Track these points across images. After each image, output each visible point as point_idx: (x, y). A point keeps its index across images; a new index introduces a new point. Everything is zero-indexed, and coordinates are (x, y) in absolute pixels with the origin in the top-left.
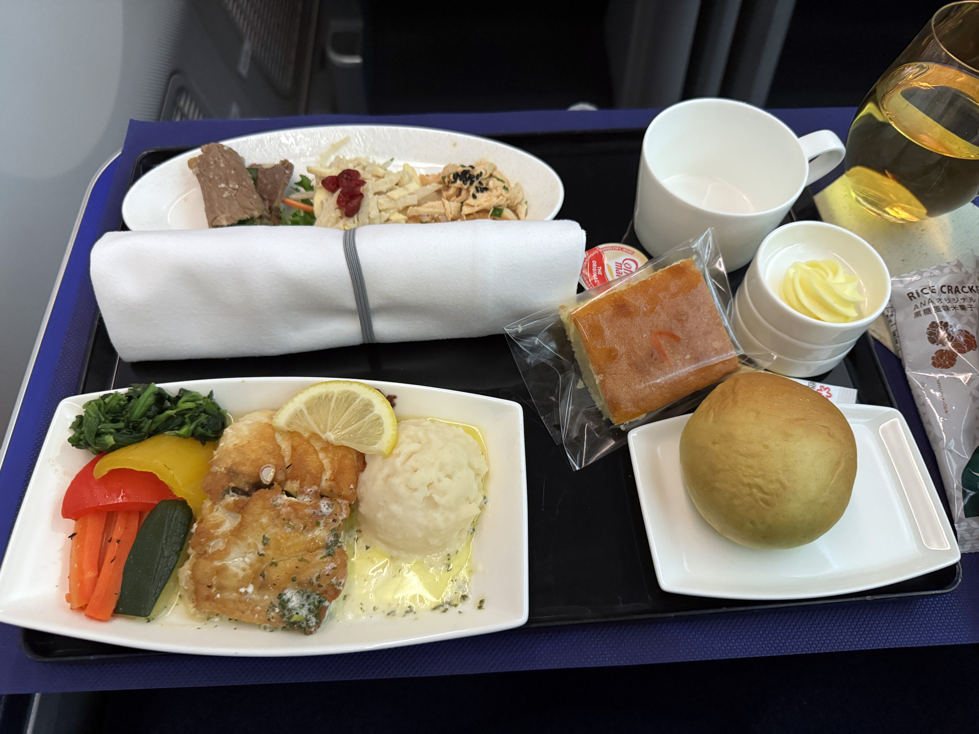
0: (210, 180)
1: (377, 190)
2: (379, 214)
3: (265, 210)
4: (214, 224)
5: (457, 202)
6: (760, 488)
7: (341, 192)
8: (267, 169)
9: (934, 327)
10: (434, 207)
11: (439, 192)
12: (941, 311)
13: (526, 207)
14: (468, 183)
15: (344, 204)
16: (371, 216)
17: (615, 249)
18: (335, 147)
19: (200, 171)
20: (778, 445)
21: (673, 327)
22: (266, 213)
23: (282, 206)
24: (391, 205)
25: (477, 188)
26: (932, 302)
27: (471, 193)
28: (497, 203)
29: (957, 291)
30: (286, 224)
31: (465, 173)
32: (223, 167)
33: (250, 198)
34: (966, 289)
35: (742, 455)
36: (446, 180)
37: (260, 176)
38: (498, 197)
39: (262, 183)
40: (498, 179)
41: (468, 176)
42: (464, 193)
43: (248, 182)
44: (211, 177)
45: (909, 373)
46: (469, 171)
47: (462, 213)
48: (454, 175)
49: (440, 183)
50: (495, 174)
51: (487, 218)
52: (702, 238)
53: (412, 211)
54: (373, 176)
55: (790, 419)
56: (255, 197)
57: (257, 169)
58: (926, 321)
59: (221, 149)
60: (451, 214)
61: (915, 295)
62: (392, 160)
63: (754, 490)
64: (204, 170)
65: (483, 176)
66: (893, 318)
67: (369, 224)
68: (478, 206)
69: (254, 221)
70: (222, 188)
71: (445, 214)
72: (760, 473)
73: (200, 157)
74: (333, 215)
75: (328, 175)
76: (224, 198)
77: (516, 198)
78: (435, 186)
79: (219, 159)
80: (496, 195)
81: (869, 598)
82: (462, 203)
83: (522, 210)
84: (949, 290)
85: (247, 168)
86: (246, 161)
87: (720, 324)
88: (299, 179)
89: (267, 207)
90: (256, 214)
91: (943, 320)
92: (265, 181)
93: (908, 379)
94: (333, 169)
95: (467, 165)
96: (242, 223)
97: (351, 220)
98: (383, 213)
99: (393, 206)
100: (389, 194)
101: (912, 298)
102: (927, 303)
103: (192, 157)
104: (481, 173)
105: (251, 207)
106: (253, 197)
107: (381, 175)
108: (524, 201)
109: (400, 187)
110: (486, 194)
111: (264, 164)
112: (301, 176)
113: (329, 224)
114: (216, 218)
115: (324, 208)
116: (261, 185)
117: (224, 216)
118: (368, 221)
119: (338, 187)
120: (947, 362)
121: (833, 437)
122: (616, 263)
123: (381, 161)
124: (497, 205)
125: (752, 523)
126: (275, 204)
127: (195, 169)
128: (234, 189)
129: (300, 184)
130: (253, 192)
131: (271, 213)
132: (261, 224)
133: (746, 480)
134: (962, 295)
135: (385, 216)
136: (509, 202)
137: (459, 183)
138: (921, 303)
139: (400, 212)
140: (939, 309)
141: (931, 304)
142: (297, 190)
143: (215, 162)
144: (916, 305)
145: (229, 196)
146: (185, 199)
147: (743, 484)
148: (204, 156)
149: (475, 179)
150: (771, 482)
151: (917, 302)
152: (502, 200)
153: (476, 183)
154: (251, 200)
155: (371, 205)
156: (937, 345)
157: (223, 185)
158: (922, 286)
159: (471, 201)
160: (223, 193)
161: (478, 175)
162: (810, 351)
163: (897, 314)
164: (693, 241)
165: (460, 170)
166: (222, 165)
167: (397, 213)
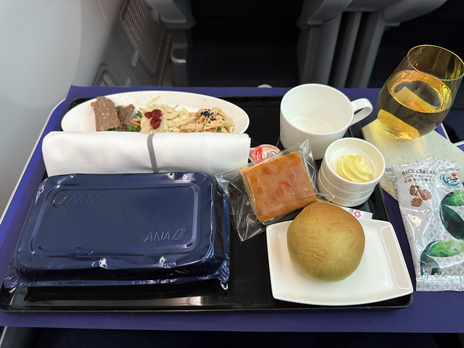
0: (99, 112)
1: (167, 119)
2: (168, 128)
3: (121, 125)
4: (98, 130)
5: (202, 124)
6: (316, 253)
7: (152, 119)
8: (124, 108)
9: (412, 188)
10: (192, 126)
11: (195, 120)
12: (416, 181)
13: (233, 127)
14: (207, 117)
15: (153, 124)
16: (164, 129)
17: (267, 147)
18: (154, 100)
19: (95, 108)
20: (325, 234)
21: (288, 180)
22: (121, 126)
23: (128, 124)
24: (173, 124)
25: (211, 119)
26: (412, 176)
27: (208, 121)
28: (219, 125)
29: (424, 172)
30: (129, 131)
31: (206, 112)
32: (105, 107)
33: (114, 120)
34: (428, 172)
35: (309, 238)
36: (198, 115)
37: (121, 110)
38: (219, 123)
39: (122, 114)
40: (221, 116)
41: (207, 114)
42: (205, 121)
43: (115, 113)
44: (99, 110)
45: (401, 208)
46: (207, 112)
47: (204, 129)
48: (201, 113)
49: (196, 116)
50: (220, 113)
51: (214, 132)
52: (304, 143)
53: (182, 128)
54: (167, 112)
55: (331, 223)
56: (117, 119)
57: (120, 108)
58: (409, 185)
59: (104, 99)
60: (199, 129)
61: (405, 173)
62: (177, 106)
63: (314, 254)
64: (97, 108)
65: (214, 114)
66: (395, 183)
67: (164, 132)
68: (211, 126)
69: (115, 129)
70: (103, 115)
71: (196, 129)
72: (316, 246)
73: (96, 102)
74: (148, 128)
75: (148, 111)
76: (103, 119)
77: (228, 123)
78: (194, 117)
79: (103, 103)
80: (219, 122)
81: (368, 308)
82: (204, 125)
83: (231, 129)
84: (420, 172)
85: (116, 107)
86: (116, 104)
87: (308, 180)
88: (137, 113)
89: (122, 124)
90: (116, 126)
91: (417, 185)
92: (123, 113)
93: (401, 211)
94: (151, 109)
95: (208, 109)
96: (110, 130)
97: (156, 130)
98: (170, 128)
99: (175, 125)
100: (173, 120)
101: (404, 174)
102: (410, 177)
103: (93, 102)
104: (213, 113)
105: (114, 123)
106: (116, 120)
107: (170, 112)
108: (232, 125)
109: (179, 117)
110: (214, 121)
111: (124, 106)
112: (138, 111)
113: (146, 132)
114: (99, 127)
115: (145, 125)
116: (121, 114)
117: (103, 127)
118: (163, 131)
119: (151, 116)
120: (418, 204)
121: (351, 232)
122: (267, 153)
123: (172, 107)
124: (219, 126)
125: (313, 269)
126: (125, 123)
127: (94, 107)
128: (108, 116)
129: (137, 115)
130: (116, 117)
131: (123, 126)
132: (119, 131)
133: (310, 249)
134: (426, 174)
135: (171, 129)
136: (224, 125)
137: (203, 116)
138: (408, 177)
139: (177, 128)
140: (415, 180)
141: (412, 177)
142: (136, 117)
143: (101, 104)
144: (405, 178)
145: (106, 119)
146: (89, 119)
147: (309, 251)
148: (98, 101)
149: (210, 115)
150: (321, 250)
151: (406, 176)
152: (221, 124)
153: (211, 117)
154: (115, 121)
155: (165, 124)
156: (414, 196)
157: (103, 114)
158: (408, 169)
159: (208, 124)
160: (104, 117)
161: (212, 113)
162: (349, 195)
163: (398, 182)
164: (300, 144)
165: (204, 111)
166: (104, 106)
167: (176, 128)
